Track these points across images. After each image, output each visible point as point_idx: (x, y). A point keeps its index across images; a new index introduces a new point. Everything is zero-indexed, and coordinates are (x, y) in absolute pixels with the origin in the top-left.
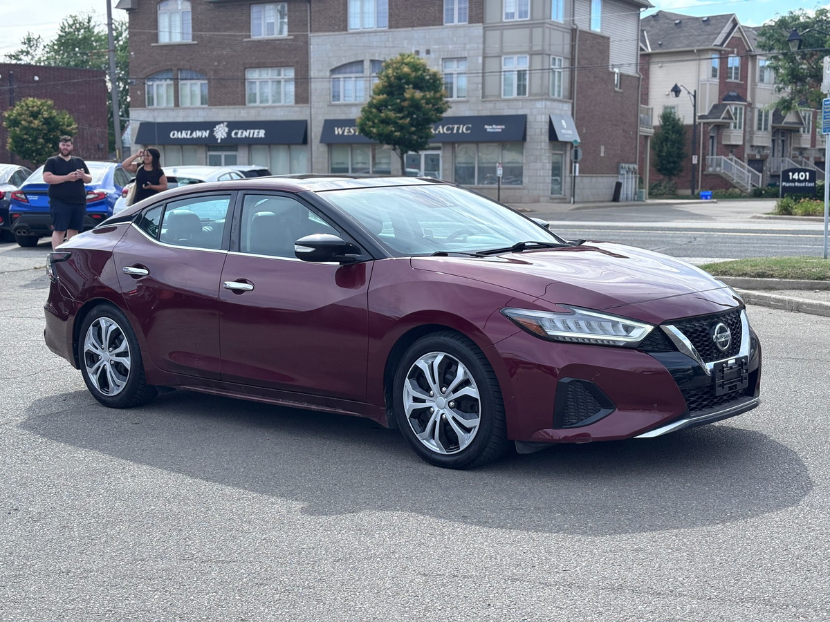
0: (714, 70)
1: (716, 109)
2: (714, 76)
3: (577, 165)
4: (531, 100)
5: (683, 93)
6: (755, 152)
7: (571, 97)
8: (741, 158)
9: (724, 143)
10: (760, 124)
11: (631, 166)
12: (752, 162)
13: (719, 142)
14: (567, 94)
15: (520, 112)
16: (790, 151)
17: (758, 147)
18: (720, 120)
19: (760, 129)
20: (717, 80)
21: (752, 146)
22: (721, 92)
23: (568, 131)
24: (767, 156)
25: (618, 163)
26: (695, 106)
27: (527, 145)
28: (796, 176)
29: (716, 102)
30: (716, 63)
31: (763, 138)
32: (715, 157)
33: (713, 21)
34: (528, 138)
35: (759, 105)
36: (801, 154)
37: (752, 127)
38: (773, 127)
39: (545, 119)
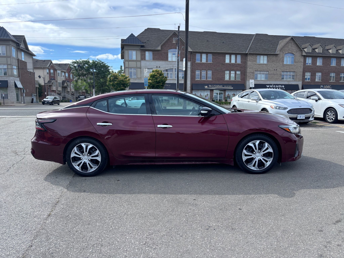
0: (48, 73)
1: (49, 82)
2: (48, 74)
3: (24, 94)
4: (9, 77)
5: (41, 77)
6: (59, 92)
7: (19, 76)
8: (56, 93)
9: (52, 89)
10: (59, 86)
11: (35, 94)
12: (58, 94)
13: (50, 89)
14: (18, 76)
15: (6, 80)
16: (66, 92)
17: (59, 91)
18: (50, 84)
19: (59, 87)
20: (48, 75)
21: (58, 91)
22: (50, 78)
23: (20, 85)
24: (61, 93)
25: (32, 94)
26: (44, 81)
27: (8, 88)
28: (81, 97)
29: (49, 80)
30: (48, 71)
31: (60, 89)
32: (50, 93)
33: (46, 61)
34: (9, 87)
35: (58, 81)
36: (68, 92)
37: (57, 86)
38: (62, 86)
39: (13, 82)
